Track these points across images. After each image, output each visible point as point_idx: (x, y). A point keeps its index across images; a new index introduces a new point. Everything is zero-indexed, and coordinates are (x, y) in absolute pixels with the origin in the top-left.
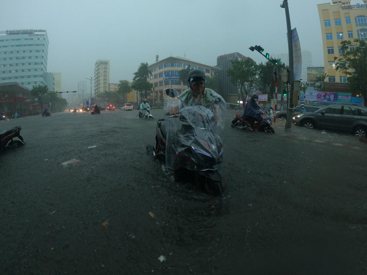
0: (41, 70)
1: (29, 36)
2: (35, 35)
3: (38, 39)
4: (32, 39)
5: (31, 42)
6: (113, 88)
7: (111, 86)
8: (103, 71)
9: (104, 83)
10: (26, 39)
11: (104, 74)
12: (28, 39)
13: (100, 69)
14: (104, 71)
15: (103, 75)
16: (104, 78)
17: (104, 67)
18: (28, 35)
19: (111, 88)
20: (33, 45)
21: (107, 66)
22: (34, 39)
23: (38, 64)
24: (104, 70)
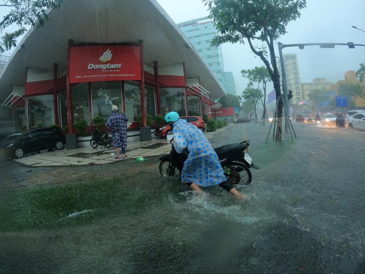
0: (217, 64)
1: (193, 26)
2: (201, 24)
3: (206, 27)
4: (198, 29)
5: (197, 33)
6: (308, 90)
7: (306, 87)
8: (292, 67)
9: (295, 82)
10: (190, 31)
11: (294, 71)
12: (192, 30)
13: (287, 65)
14: (294, 68)
15: (293, 73)
16: (295, 76)
17: (292, 62)
18: (191, 26)
19: (306, 90)
20: (201, 35)
21: (295, 61)
22: (200, 29)
23: (213, 57)
24: (293, 65)
